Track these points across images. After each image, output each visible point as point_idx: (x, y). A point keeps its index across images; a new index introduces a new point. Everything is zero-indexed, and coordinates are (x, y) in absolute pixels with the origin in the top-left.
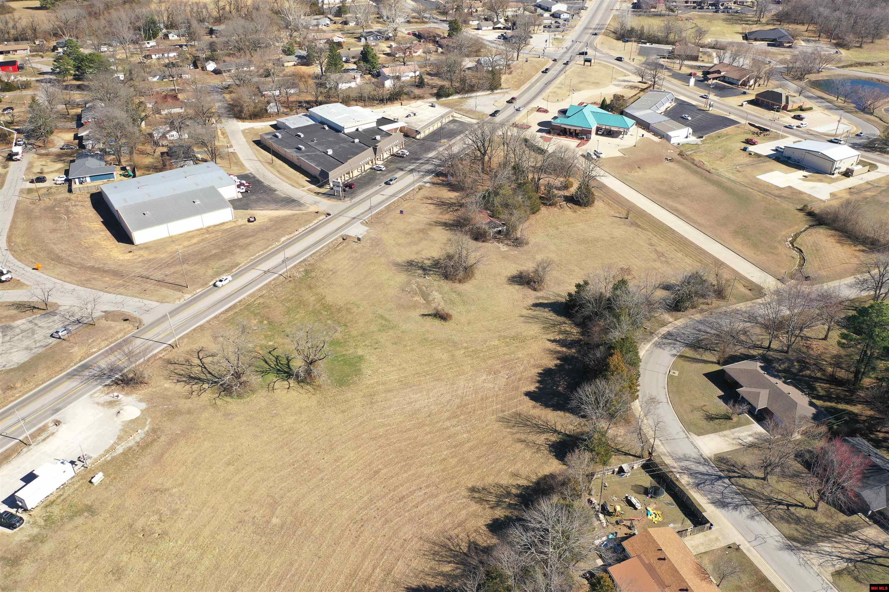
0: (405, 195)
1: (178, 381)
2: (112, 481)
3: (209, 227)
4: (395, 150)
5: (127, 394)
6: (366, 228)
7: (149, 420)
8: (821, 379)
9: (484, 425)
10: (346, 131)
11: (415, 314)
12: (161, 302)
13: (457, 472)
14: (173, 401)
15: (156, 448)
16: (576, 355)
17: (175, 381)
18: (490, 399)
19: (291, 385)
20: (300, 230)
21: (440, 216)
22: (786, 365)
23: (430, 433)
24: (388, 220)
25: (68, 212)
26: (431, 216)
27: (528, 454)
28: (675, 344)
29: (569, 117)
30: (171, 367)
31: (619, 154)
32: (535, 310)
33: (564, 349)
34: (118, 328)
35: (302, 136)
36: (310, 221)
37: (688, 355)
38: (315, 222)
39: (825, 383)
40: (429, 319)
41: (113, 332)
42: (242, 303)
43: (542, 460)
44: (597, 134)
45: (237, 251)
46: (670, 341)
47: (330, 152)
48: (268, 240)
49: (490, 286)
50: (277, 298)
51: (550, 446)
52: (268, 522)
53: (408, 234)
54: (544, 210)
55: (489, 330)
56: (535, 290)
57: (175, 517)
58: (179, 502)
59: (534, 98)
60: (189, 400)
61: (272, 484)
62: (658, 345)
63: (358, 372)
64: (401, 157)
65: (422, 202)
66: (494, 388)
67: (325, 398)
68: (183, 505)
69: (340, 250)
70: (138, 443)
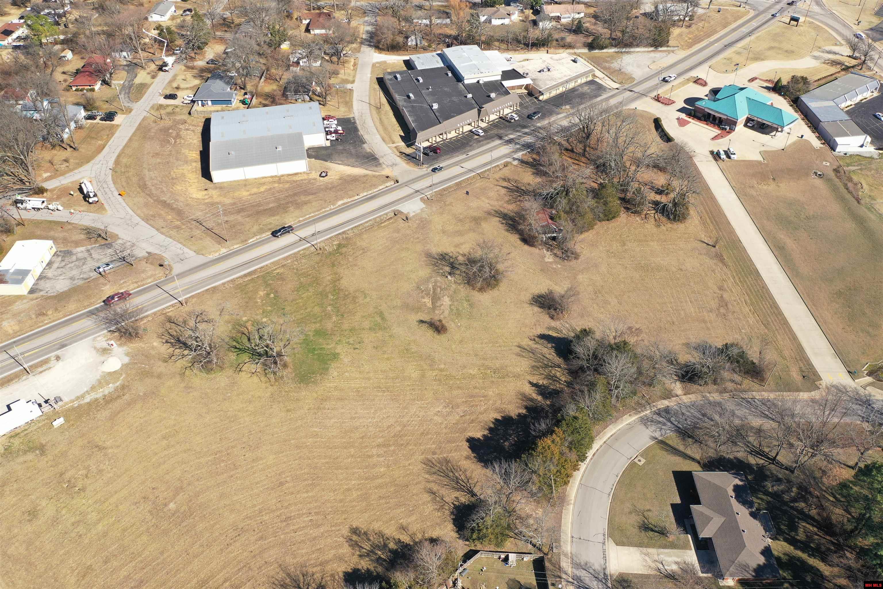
0: (485, 171)
1: (167, 342)
2: (69, 427)
3: (283, 176)
4: (507, 111)
5: (120, 345)
6: (422, 205)
7: (124, 376)
8: (813, 518)
9: (407, 463)
10: (466, 82)
11: (414, 318)
12: (198, 254)
13: (352, 507)
14: (152, 361)
15: (116, 405)
16: (547, 409)
17: (164, 341)
18: (430, 436)
19: (258, 371)
20: (362, 195)
21: (505, 205)
22: (782, 487)
23: (352, 456)
24: (449, 200)
25: (178, 136)
26: (496, 203)
27: (429, 508)
28: (664, 424)
29: (719, 100)
30: (168, 325)
31: (759, 158)
32: (537, 343)
33: (539, 398)
34: (150, 273)
35: (421, 81)
36: (375, 186)
37: (670, 442)
38: (381, 187)
39: (813, 526)
40: (425, 326)
41: (144, 276)
42: (263, 269)
43: (438, 521)
44: (746, 125)
45: (291, 209)
46: (661, 419)
47: (435, 106)
48: (325, 201)
49: (509, 301)
50: (297, 270)
51: (456, 507)
52: (166, 505)
53: (460, 220)
54: (623, 217)
55: (476, 355)
56: (552, 318)
57: (98, 477)
58: (107, 463)
59: (701, 63)
60: (165, 364)
61: (188, 469)
62: (645, 421)
63: (325, 371)
64: (508, 121)
65: (496, 183)
66: (441, 424)
67: (280, 391)
68: (109, 467)
69: (384, 227)
70: (105, 396)
